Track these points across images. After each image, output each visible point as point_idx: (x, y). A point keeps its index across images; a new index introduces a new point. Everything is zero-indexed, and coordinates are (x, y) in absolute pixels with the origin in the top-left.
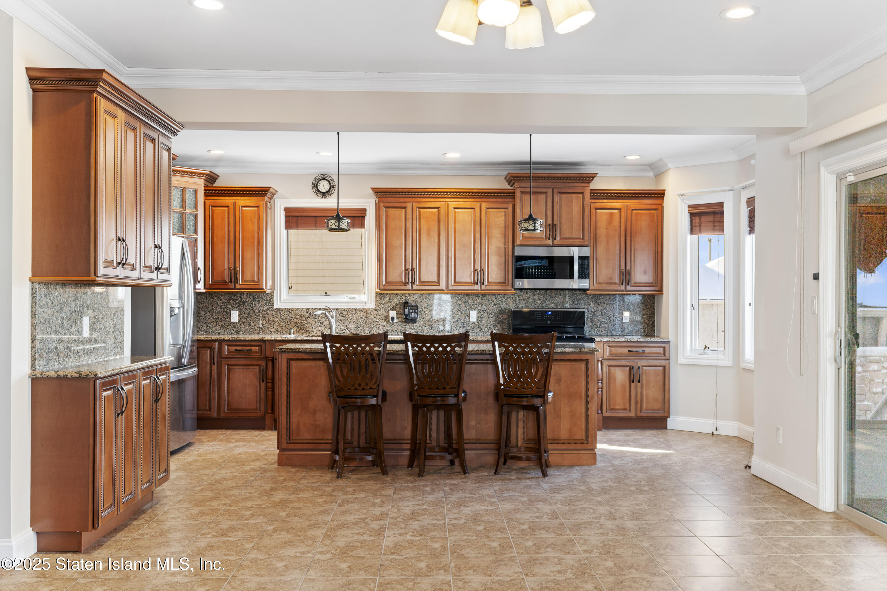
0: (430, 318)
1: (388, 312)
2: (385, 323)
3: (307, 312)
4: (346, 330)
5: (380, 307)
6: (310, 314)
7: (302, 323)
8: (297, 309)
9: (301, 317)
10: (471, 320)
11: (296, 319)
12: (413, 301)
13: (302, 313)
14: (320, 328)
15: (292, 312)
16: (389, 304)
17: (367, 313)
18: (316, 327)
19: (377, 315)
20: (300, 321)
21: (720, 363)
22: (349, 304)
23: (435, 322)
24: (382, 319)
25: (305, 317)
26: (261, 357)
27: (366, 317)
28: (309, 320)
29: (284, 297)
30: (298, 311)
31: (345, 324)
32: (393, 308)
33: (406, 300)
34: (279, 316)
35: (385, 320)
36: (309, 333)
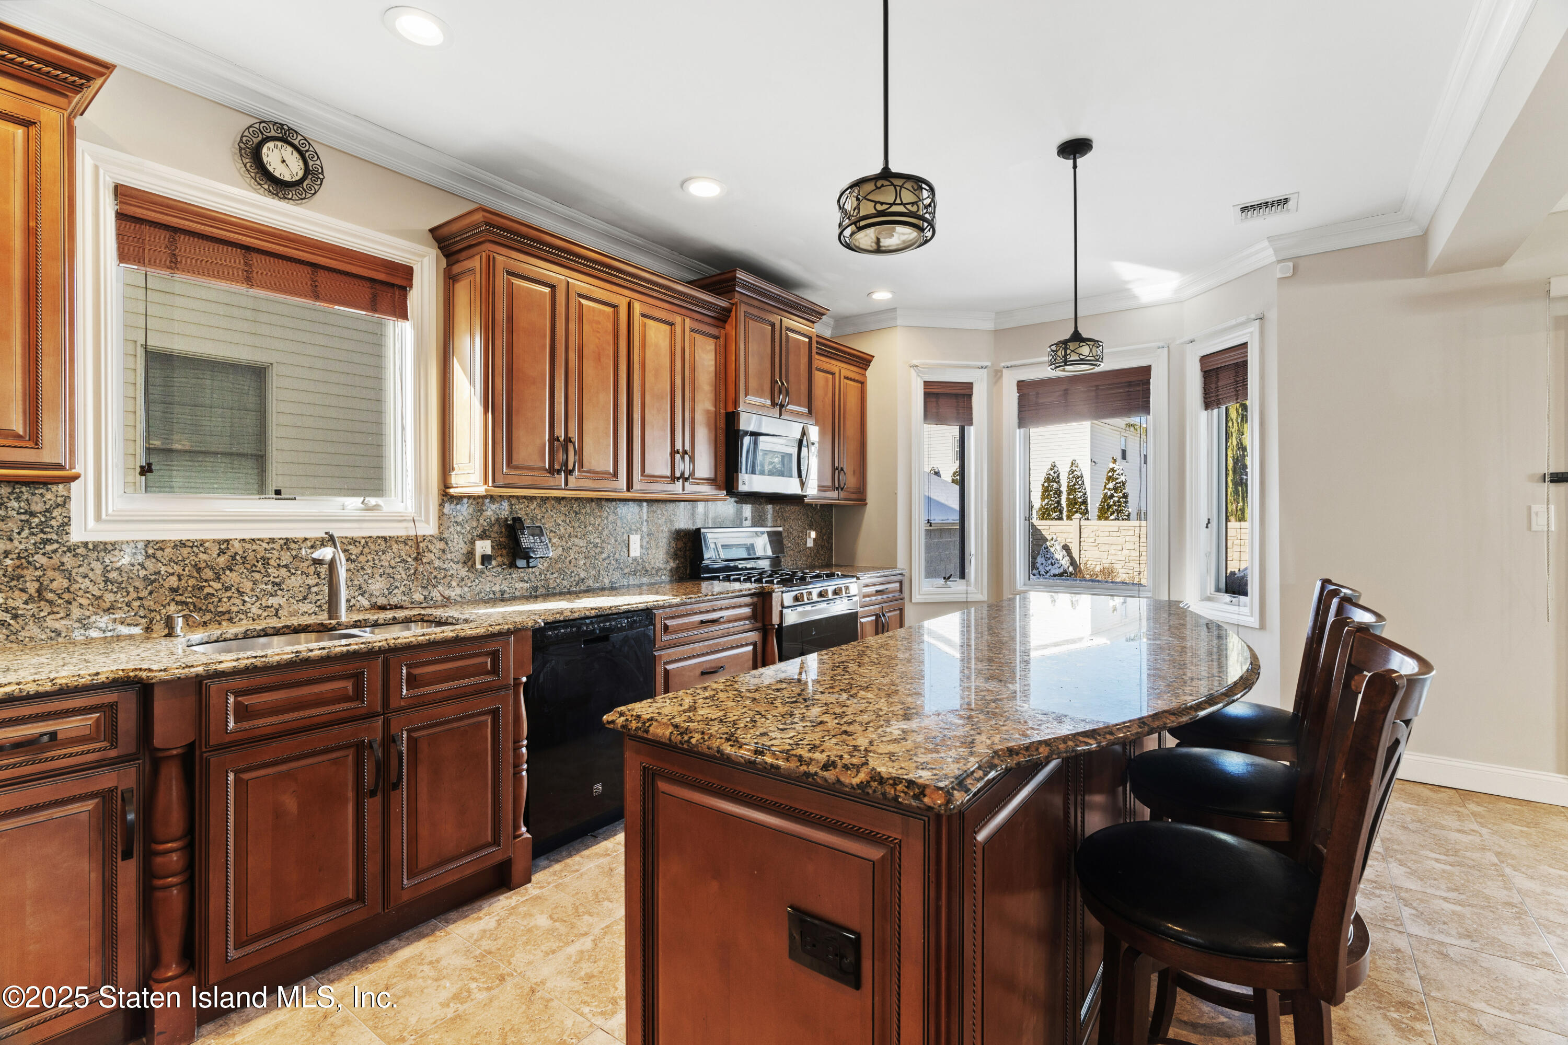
0: (561, 553)
1: (473, 543)
2: (463, 572)
3: (222, 552)
4: (360, 598)
5: (452, 529)
6: (233, 558)
7: (201, 588)
8: (183, 544)
9: (199, 570)
10: (632, 554)
11: (175, 578)
12: (527, 515)
13: (203, 557)
14: (273, 601)
15: (159, 554)
16: (475, 524)
17: (418, 548)
18: (258, 599)
19: (443, 551)
20: (192, 582)
21: (971, 598)
22: (365, 525)
23: (570, 562)
24: (458, 563)
25: (212, 568)
26: (113, 753)
27: (416, 559)
28: (231, 578)
29: (115, 502)
30: (185, 551)
31: (356, 582)
32: (484, 531)
33: (511, 513)
34: (99, 572)
35: (465, 563)
36: (230, 620)
